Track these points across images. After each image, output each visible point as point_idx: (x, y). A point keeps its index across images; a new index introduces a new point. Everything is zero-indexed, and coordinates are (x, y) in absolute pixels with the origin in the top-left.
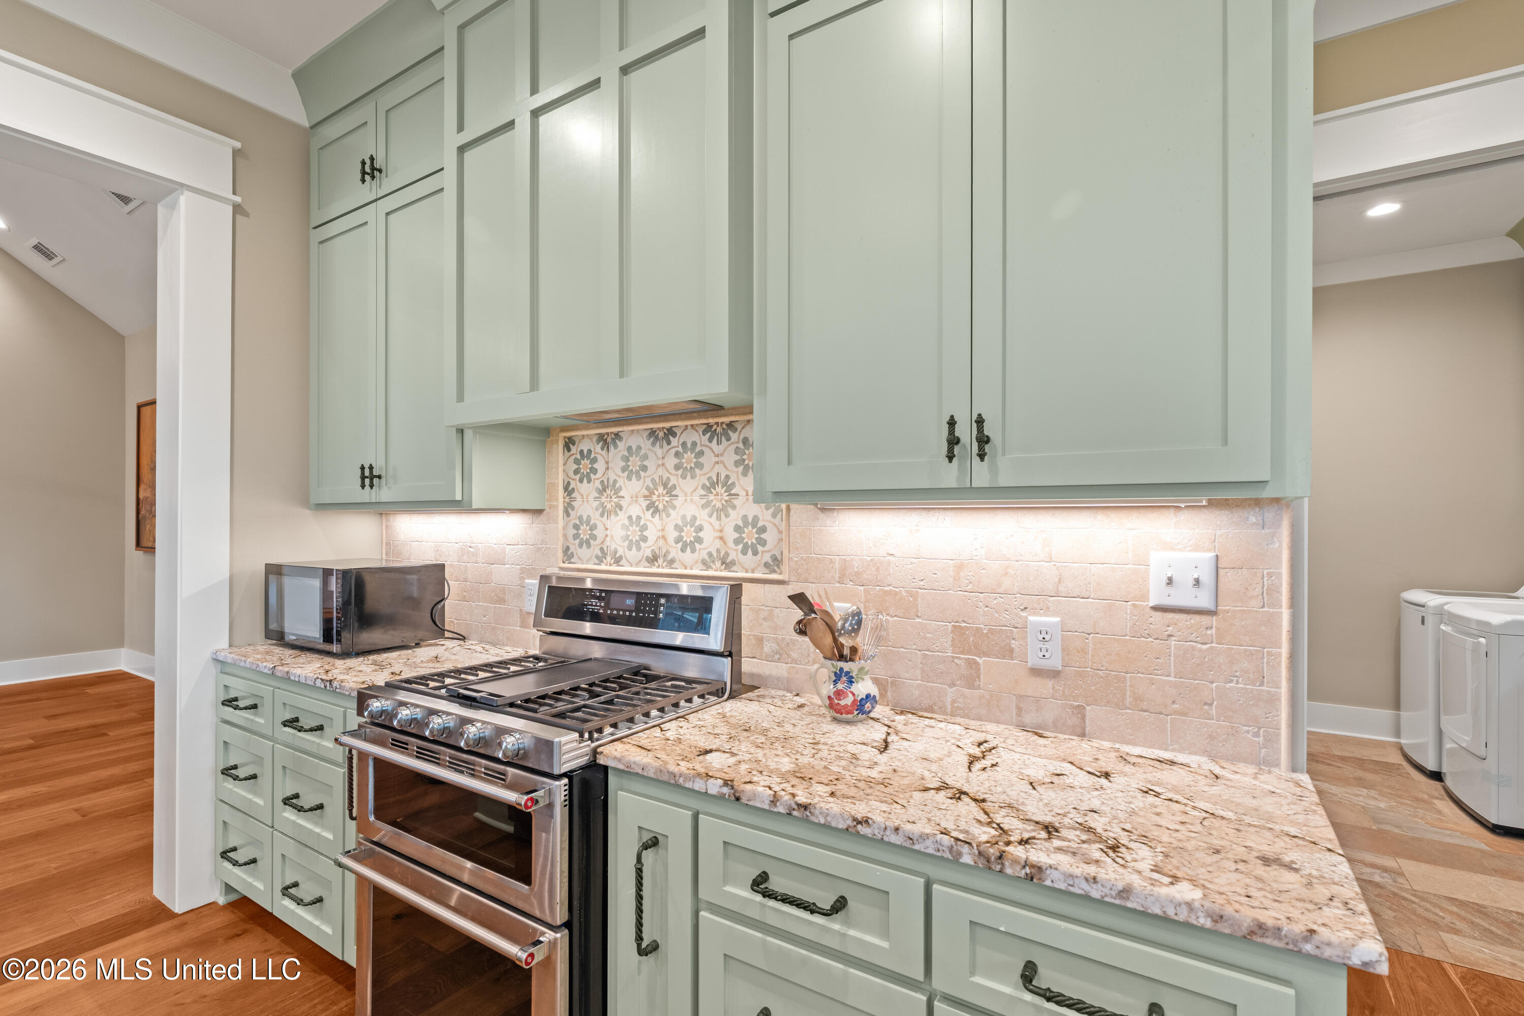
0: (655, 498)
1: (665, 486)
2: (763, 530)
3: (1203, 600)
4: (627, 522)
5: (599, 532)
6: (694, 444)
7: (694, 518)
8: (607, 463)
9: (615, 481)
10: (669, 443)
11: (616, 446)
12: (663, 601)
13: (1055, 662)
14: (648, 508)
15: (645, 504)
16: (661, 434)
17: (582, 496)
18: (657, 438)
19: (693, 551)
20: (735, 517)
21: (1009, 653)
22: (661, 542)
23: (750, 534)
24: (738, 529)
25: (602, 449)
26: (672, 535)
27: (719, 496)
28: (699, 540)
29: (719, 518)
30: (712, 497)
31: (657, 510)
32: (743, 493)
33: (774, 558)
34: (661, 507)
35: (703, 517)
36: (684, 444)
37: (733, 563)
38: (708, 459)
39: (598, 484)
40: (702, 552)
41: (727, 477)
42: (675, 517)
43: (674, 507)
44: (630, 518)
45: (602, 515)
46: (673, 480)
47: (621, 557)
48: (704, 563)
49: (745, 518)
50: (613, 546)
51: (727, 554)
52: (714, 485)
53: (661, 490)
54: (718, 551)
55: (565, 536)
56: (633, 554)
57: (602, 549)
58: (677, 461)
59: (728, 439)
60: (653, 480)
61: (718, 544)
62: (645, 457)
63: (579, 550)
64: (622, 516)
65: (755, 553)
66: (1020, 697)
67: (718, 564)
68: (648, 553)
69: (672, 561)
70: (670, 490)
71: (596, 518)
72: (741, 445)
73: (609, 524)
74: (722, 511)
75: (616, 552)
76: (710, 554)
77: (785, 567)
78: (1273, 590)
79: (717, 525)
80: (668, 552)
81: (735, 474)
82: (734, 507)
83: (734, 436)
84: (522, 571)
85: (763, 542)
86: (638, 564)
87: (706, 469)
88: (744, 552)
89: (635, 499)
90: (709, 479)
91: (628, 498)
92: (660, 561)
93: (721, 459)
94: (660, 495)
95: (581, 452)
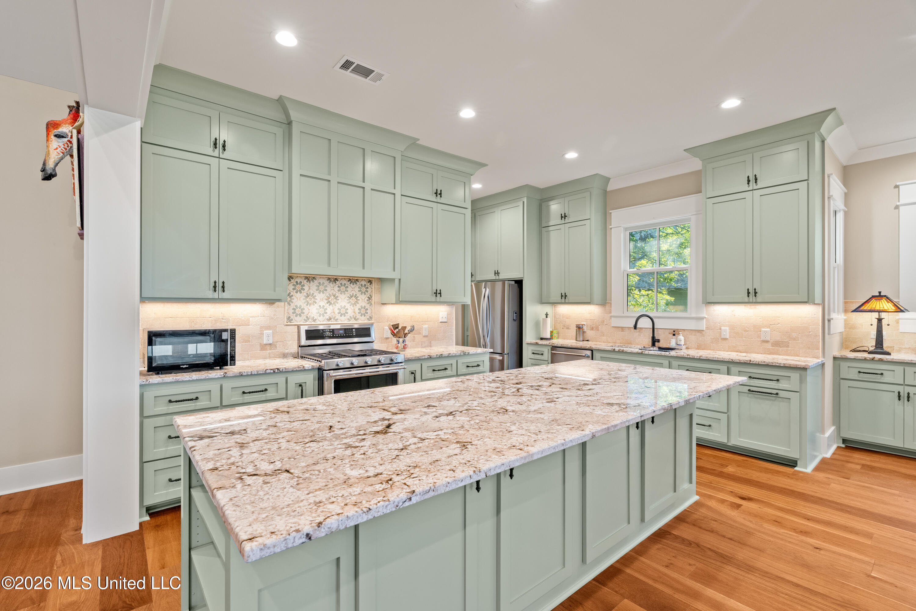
0: (330, 300)
1: (334, 296)
2: (367, 309)
3: (445, 320)
4: (318, 307)
5: (306, 311)
6: (345, 284)
7: (345, 306)
8: (310, 287)
9: (313, 294)
10: (336, 283)
11: (313, 282)
12: (354, 330)
13: (427, 334)
14: (327, 303)
15: (326, 302)
16: (332, 280)
17: (297, 298)
18: (331, 281)
19: (345, 316)
20: (358, 306)
21: (420, 333)
22: (333, 314)
23: (363, 311)
24: (359, 309)
25: (307, 282)
26: (337, 311)
27: (353, 300)
28: (347, 313)
29: (353, 306)
30: (351, 300)
31: (331, 304)
32: (361, 299)
33: (370, 317)
34: (332, 302)
35: (348, 306)
36: (341, 284)
37: (358, 319)
38: (349, 289)
39: (305, 294)
40: (348, 316)
41: (356, 295)
42: (338, 306)
43: (338, 303)
44: (320, 306)
45: (307, 305)
46: (337, 295)
47: (316, 319)
48: (348, 319)
49: (361, 306)
50: (312, 316)
51: (356, 316)
52: (352, 297)
53: (332, 297)
54: (353, 316)
55: (288, 313)
56: (321, 318)
57: (307, 317)
58: (338, 289)
59: (356, 284)
60: (329, 294)
61: (353, 314)
62: (326, 286)
63: (296, 318)
64: (316, 306)
65: (365, 316)
66: (422, 342)
67: (353, 319)
68: (328, 317)
69: (337, 319)
70: (336, 298)
71: (304, 306)
72: (360, 286)
73: (310, 308)
74: (355, 304)
75: (313, 318)
76: (350, 317)
77: (373, 319)
78: (453, 318)
79: (353, 308)
80: (335, 317)
81: (359, 294)
82: (358, 303)
83: (358, 283)
84: (261, 327)
85: (367, 313)
86: (323, 321)
87: (349, 292)
88: (361, 316)
89: (322, 300)
90: (350, 295)
91: (319, 299)
92: (332, 320)
93: (354, 289)
94: (332, 299)
95: (297, 282)
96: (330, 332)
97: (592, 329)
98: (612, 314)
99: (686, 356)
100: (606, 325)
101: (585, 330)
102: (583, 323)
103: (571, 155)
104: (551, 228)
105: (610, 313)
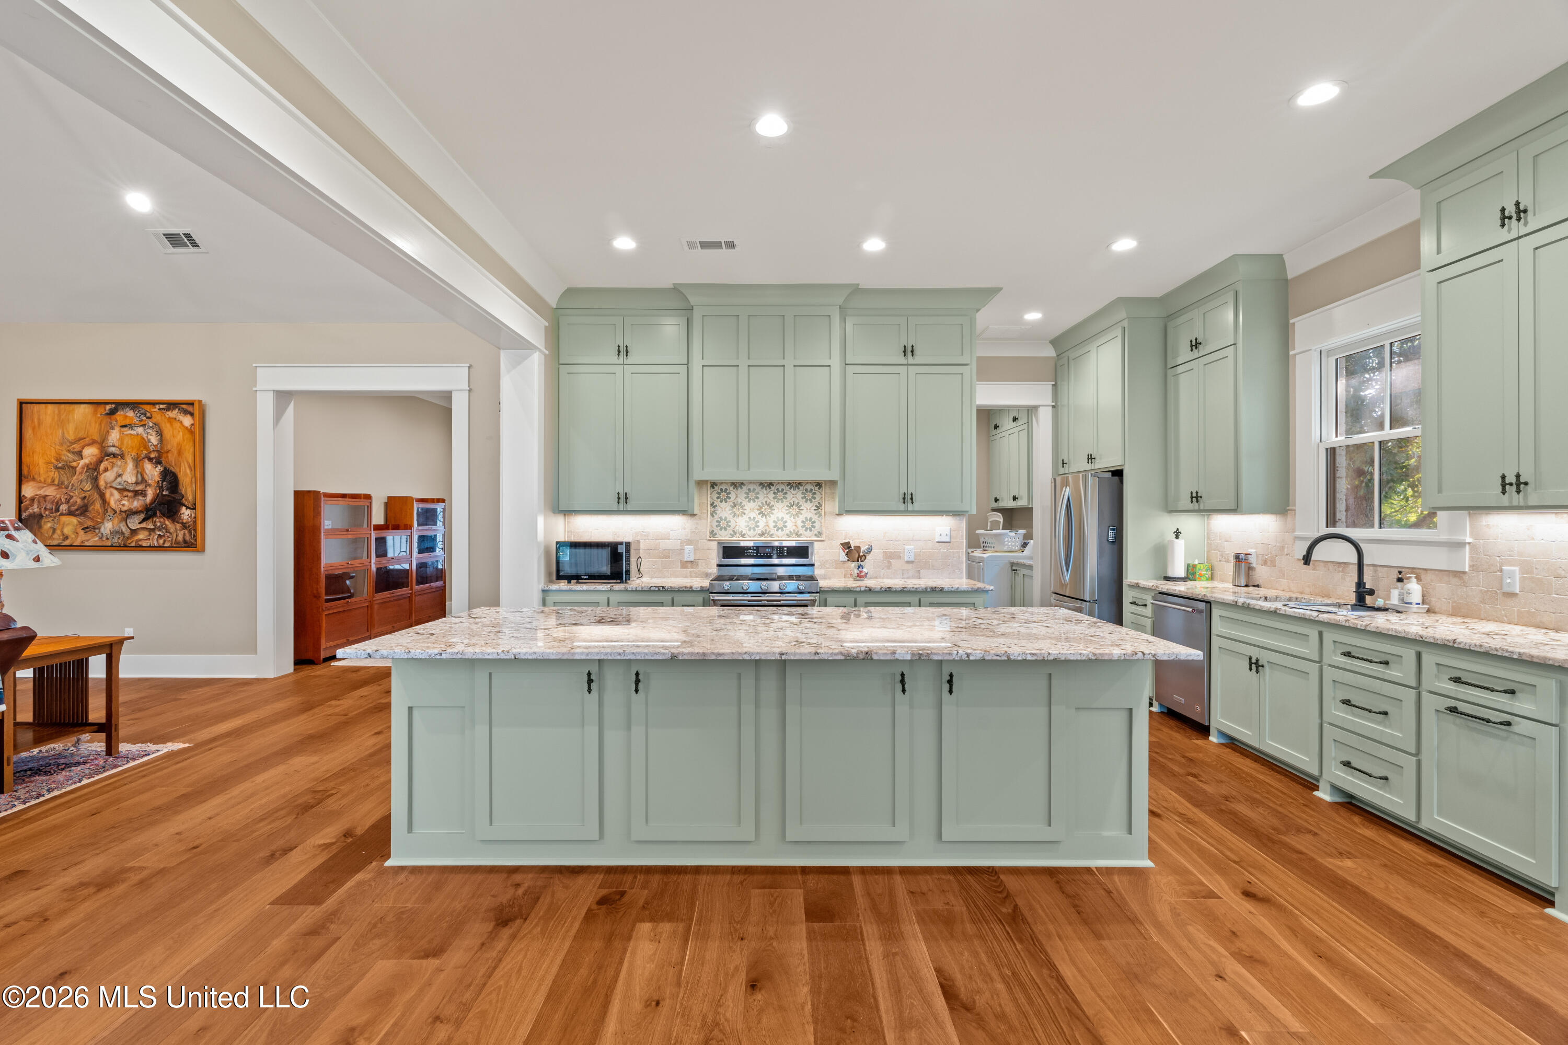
0: (763, 510)
1: (768, 505)
2: (814, 522)
3: (948, 539)
4: (748, 520)
5: (732, 524)
6: (783, 490)
7: (783, 518)
8: (737, 495)
9: (741, 503)
10: (770, 488)
11: (741, 488)
12: (785, 549)
13: (912, 559)
14: (759, 514)
15: (758, 512)
16: (766, 485)
17: (722, 508)
18: (764, 486)
19: (782, 530)
20: (802, 518)
21: (900, 557)
22: (766, 528)
23: (809, 524)
24: (803, 522)
25: (734, 488)
26: (772, 524)
27: (794, 510)
28: (786, 527)
29: (794, 518)
30: (791, 510)
31: (764, 515)
32: (805, 509)
33: (819, 532)
34: (766, 513)
35: (787, 517)
36: (778, 489)
37: (801, 535)
38: (789, 496)
39: (731, 503)
40: (787, 531)
41: (798, 503)
42: (773, 517)
43: (773, 514)
44: (750, 518)
45: (734, 516)
46: (772, 503)
47: (745, 534)
48: (787, 535)
49: (806, 518)
50: (740, 530)
51: (798, 531)
52: (792, 505)
53: (766, 507)
54: (794, 530)
55: (711, 526)
56: (751, 533)
57: (734, 531)
58: (774, 496)
59: (799, 489)
60: (762, 503)
61: (794, 527)
62: (758, 493)
63: (720, 532)
64: (745, 518)
65: (811, 531)
66: (903, 570)
67: (794, 535)
68: (760, 532)
69: (772, 535)
70: (771, 507)
71: (730, 517)
72: (804, 491)
73: (737, 520)
74: (797, 515)
75: (742, 532)
76: (791, 532)
77: (823, 535)
78: (962, 536)
79: (793, 520)
80: (770, 531)
81: (802, 502)
82: (801, 514)
83: (801, 488)
84: (682, 542)
85: (814, 527)
86: (754, 536)
87: (788, 499)
88: (806, 530)
89: (752, 510)
90: (790, 503)
91: (748, 510)
92: (766, 535)
93: (795, 496)
94: (765, 509)
95: (721, 489)
96: (753, 550)
97: (1265, 563)
98: (1297, 533)
99: (1344, 624)
100: (1287, 555)
101: (1254, 565)
102: (1249, 551)
103: (1125, 245)
104: (1180, 369)
105: (1294, 531)
